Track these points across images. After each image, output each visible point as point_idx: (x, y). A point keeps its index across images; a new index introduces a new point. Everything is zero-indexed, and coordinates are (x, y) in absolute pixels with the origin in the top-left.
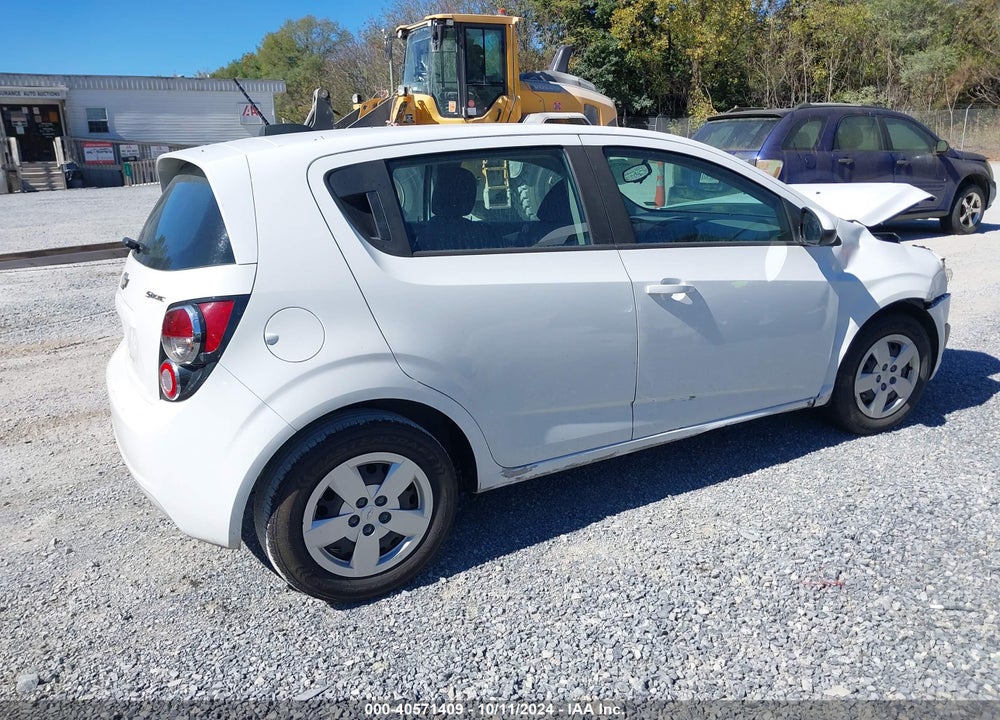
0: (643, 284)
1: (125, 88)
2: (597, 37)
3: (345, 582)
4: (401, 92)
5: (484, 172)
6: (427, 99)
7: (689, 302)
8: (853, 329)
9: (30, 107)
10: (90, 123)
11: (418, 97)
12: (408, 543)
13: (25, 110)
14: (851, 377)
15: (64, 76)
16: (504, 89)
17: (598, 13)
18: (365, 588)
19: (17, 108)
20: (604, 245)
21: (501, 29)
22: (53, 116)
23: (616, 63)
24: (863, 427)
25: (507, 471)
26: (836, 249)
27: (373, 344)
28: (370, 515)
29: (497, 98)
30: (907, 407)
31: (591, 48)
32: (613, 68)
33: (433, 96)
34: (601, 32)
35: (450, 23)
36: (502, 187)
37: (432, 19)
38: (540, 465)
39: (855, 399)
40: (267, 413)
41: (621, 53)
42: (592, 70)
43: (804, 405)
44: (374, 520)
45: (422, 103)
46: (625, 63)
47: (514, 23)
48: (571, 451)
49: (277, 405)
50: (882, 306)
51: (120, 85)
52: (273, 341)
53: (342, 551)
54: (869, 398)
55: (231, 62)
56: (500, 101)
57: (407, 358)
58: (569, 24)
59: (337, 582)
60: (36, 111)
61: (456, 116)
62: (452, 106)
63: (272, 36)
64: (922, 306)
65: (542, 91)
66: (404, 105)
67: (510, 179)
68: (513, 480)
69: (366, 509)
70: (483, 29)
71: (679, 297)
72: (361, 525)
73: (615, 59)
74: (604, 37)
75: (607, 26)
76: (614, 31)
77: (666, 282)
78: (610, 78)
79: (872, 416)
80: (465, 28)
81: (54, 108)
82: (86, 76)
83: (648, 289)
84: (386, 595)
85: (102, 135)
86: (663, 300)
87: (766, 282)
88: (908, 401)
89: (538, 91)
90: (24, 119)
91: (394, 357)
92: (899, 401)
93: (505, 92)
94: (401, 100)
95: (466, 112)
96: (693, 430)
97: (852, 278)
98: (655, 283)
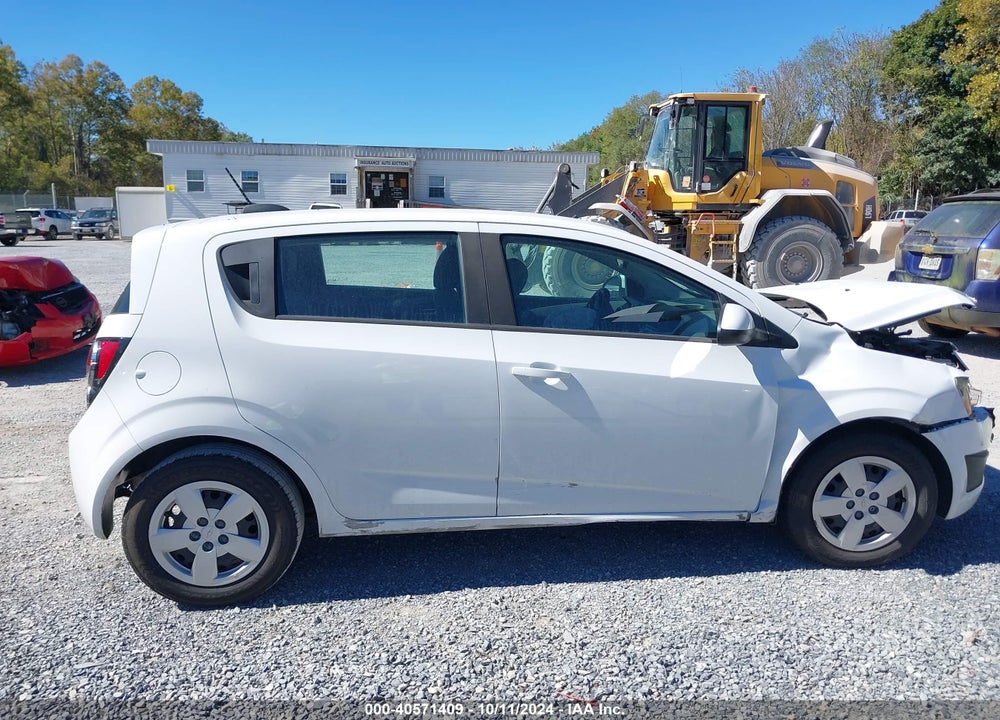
0: (510, 365)
1: (462, 159)
2: (950, 105)
3: (184, 587)
4: (632, 167)
5: (711, 245)
6: (662, 174)
7: (564, 387)
8: (801, 443)
9: (387, 174)
10: (431, 189)
11: (652, 173)
12: (244, 567)
13: (383, 177)
14: (805, 498)
15: (417, 149)
16: (744, 163)
17: (954, 80)
18: (200, 596)
19: (377, 174)
20: (479, 325)
21: (746, 107)
22: (403, 181)
23: (971, 134)
24: (828, 557)
25: (350, 522)
26: (787, 353)
27: (219, 388)
28: (211, 534)
29: (735, 174)
30: (897, 545)
31: (941, 118)
32: (966, 139)
33: (669, 171)
34: (956, 100)
35: (690, 102)
36: (729, 261)
37: (675, 98)
38: (387, 522)
39: (813, 523)
40: (125, 433)
41: (977, 123)
42: (941, 141)
43: (734, 518)
44: (214, 539)
45: (657, 178)
46: (982, 133)
47: (760, 99)
48: (422, 515)
49: (132, 427)
50: (842, 423)
51: (458, 156)
52: (141, 376)
53: (184, 558)
54: (836, 525)
55: (581, 134)
56: (738, 176)
57: (246, 404)
58: (919, 92)
59: (177, 584)
60: (391, 177)
61: (689, 191)
62: (687, 181)
63: (617, 111)
64: (917, 430)
65: (789, 167)
66: (634, 180)
67: (738, 253)
68: (358, 532)
69: (207, 528)
70: (726, 106)
71: (552, 382)
72: (202, 541)
73: (968, 130)
74: (959, 105)
75: (963, 94)
76: (971, 100)
77: (536, 365)
78: (960, 150)
79: (841, 546)
80: (707, 106)
81: (405, 175)
82: (433, 149)
83: (514, 370)
84: (219, 607)
85: (440, 199)
86: (535, 383)
87: (669, 378)
88: (899, 538)
89: (786, 167)
90: (381, 184)
91: (234, 402)
92: (885, 536)
93: (744, 168)
94: (630, 175)
95: (700, 187)
96: (574, 519)
97: (808, 386)
98: (525, 365)
